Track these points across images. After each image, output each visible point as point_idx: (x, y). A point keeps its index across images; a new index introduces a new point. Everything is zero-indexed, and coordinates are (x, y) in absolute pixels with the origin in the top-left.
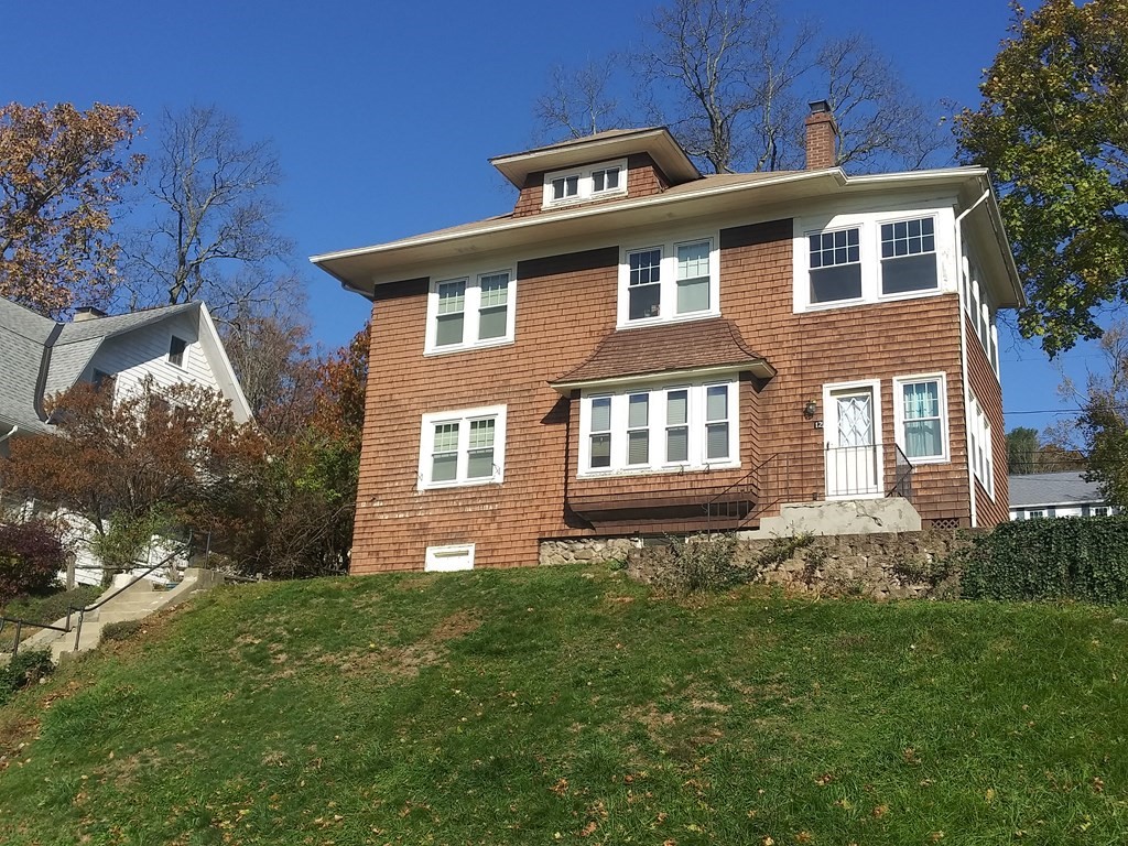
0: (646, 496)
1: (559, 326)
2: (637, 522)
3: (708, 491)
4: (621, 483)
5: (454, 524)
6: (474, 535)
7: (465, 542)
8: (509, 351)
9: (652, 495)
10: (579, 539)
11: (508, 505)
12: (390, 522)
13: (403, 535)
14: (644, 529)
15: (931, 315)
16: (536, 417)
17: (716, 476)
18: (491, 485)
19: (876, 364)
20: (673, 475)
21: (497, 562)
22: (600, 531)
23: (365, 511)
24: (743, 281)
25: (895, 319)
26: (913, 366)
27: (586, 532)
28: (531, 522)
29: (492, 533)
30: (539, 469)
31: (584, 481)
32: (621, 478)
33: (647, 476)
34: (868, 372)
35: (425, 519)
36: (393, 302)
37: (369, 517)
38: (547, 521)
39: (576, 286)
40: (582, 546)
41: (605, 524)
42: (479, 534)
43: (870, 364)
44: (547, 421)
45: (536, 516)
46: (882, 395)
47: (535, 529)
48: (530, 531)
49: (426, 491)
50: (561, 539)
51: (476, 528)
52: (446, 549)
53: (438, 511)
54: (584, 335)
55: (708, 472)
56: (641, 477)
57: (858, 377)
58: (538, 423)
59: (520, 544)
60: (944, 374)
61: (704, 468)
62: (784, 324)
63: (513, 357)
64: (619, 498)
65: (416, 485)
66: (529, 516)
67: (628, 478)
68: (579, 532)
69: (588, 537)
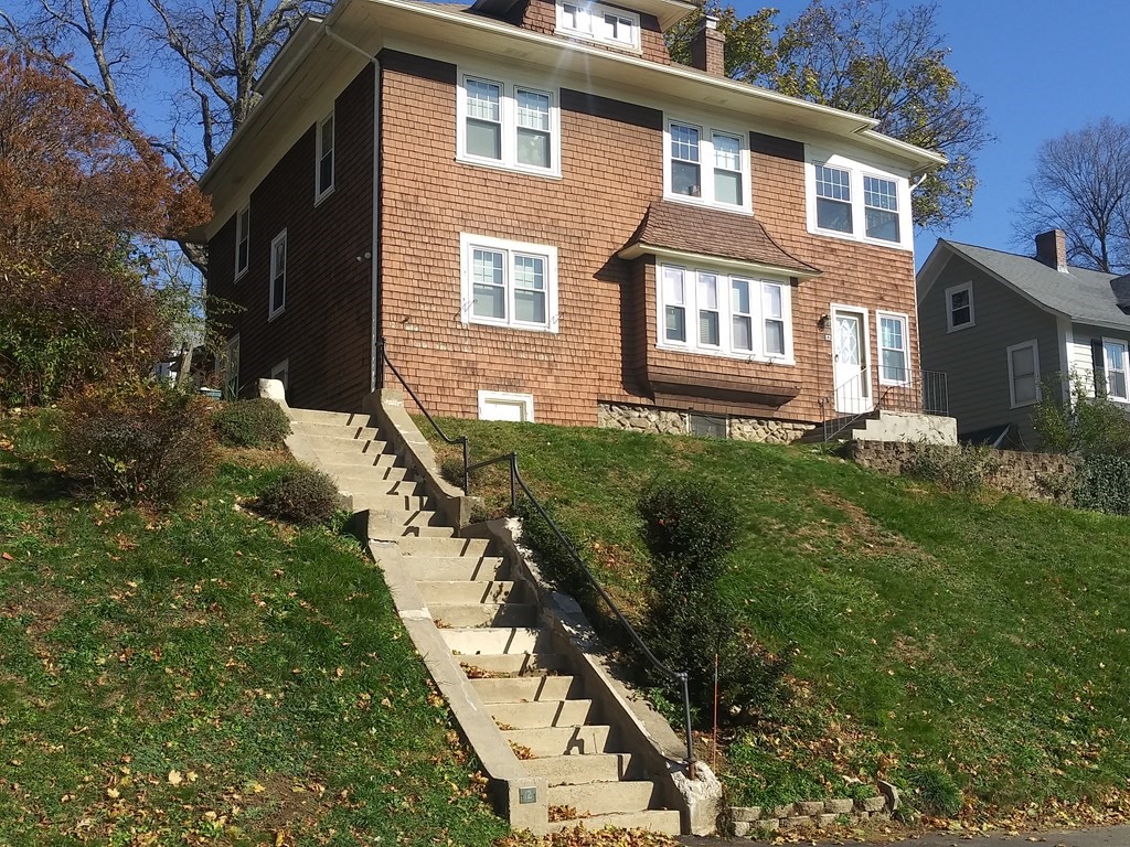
0: (718, 377)
1: (606, 176)
2: (695, 399)
3: (769, 382)
4: (697, 360)
5: (507, 368)
6: (530, 384)
7: (521, 391)
8: (556, 188)
9: (723, 377)
10: (634, 406)
11: (565, 359)
12: (429, 353)
13: (447, 370)
14: (698, 407)
15: (898, 264)
16: (588, 270)
17: (776, 369)
18: (545, 333)
19: (865, 295)
20: (741, 361)
21: (557, 418)
22: (659, 403)
23: (395, 333)
24: (768, 188)
25: (875, 260)
26: (888, 304)
27: (644, 401)
28: (589, 382)
29: (549, 386)
30: (595, 327)
31: (662, 351)
32: (696, 355)
33: (719, 359)
34: (858, 300)
35: (473, 358)
36: (410, 79)
37: (401, 342)
38: (606, 383)
39: (621, 138)
40: (637, 414)
41: (666, 396)
42: (536, 385)
43: (861, 294)
44: (599, 276)
45: (594, 376)
46: (870, 323)
47: (593, 390)
48: (588, 390)
49: (472, 325)
50: (618, 404)
51: (531, 377)
52: (499, 395)
53: (486, 351)
54: (632, 194)
55: (770, 364)
56: (714, 358)
57: (854, 303)
58: (590, 277)
59: (580, 403)
60: (906, 316)
61: (766, 360)
62: (802, 240)
63: (559, 195)
64: (695, 375)
65: (458, 315)
66: (587, 375)
67: (703, 356)
68: (637, 400)
69: (643, 406)
